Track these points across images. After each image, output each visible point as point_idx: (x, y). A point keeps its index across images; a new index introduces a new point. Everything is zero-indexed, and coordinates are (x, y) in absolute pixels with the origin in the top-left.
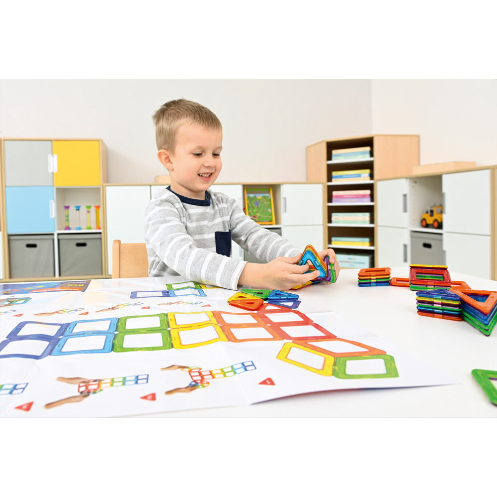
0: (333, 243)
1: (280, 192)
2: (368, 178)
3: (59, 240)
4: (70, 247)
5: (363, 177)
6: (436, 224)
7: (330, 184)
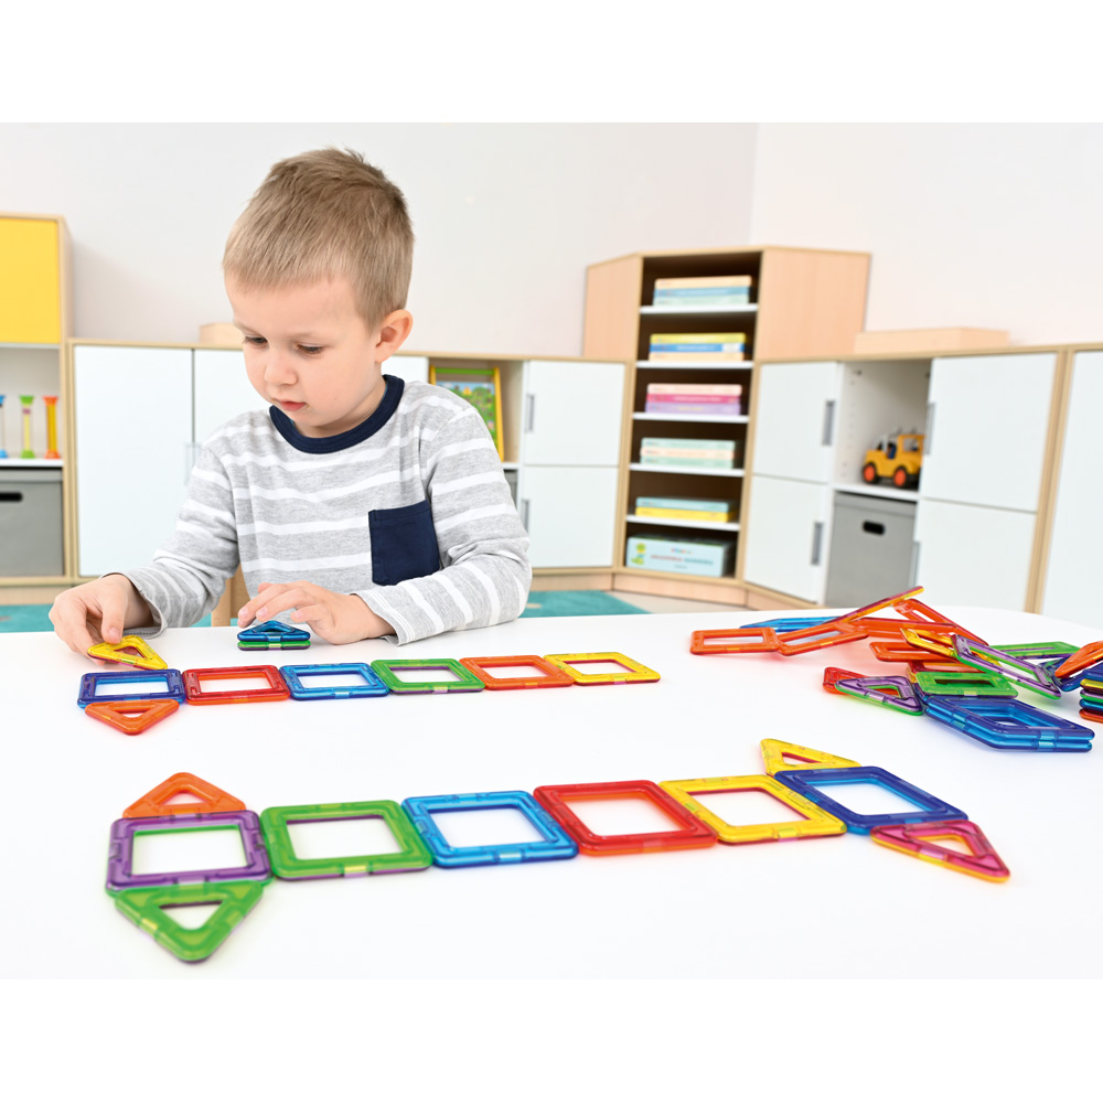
0: (639, 510)
2: (740, 355)
5: (725, 351)
6: (901, 478)
7: (644, 364)
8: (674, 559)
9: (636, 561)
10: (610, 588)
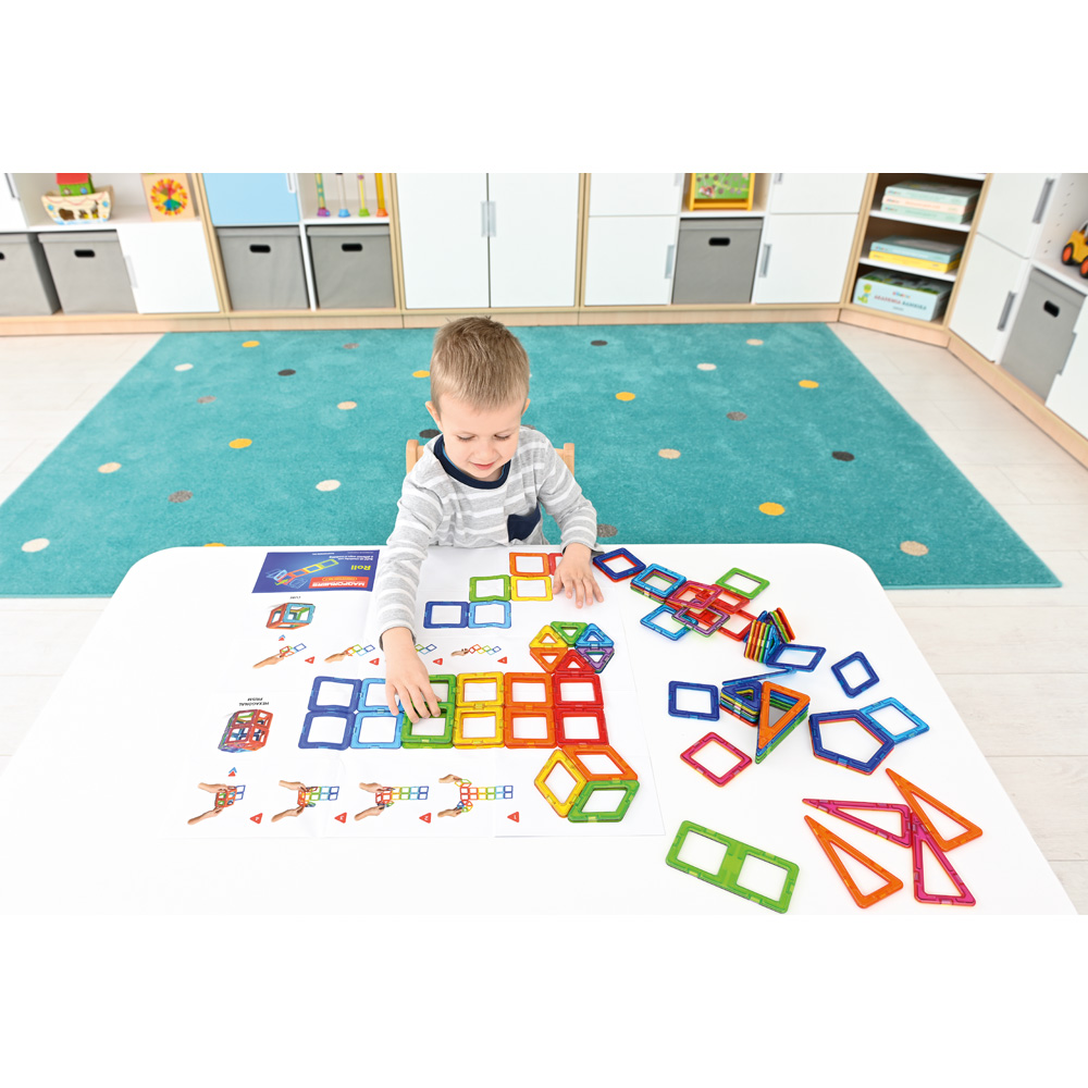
0: (872, 254)
3: (309, 238)
4: (331, 254)
8: (893, 301)
9: (861, 299)
10: (836, 320)
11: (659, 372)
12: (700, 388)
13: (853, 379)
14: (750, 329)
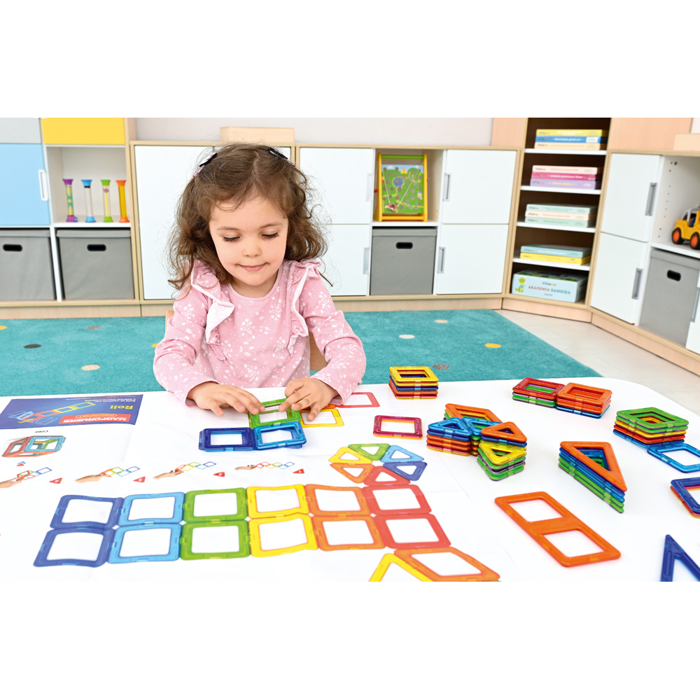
0: (522, 255)
1: (441, 162)
2: (598, 145)
3: (58, 239)
4: (77, 252)
5: (588, 143)
7: (530, 151)
8: (544, 289)
9: (518, 290)
10: (500, 308)
11: (367, 340)
12: (406, 350)
13: (527, 341)
14: (435, 314)
